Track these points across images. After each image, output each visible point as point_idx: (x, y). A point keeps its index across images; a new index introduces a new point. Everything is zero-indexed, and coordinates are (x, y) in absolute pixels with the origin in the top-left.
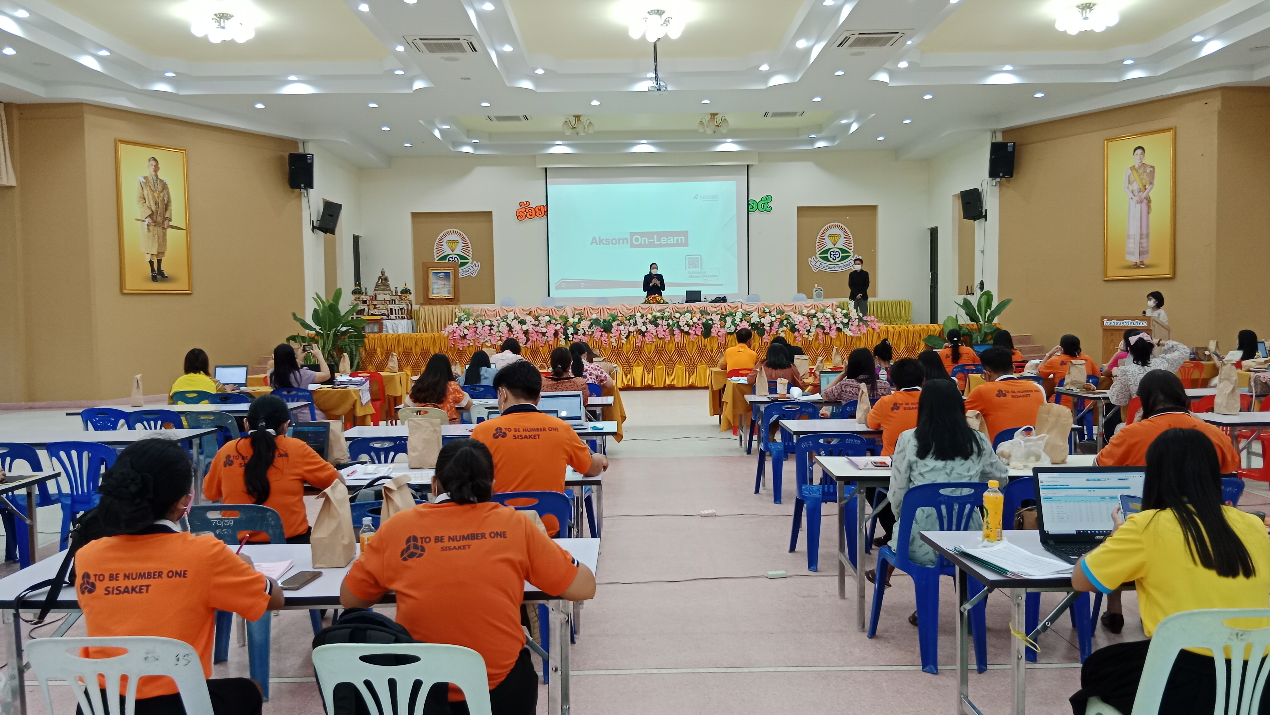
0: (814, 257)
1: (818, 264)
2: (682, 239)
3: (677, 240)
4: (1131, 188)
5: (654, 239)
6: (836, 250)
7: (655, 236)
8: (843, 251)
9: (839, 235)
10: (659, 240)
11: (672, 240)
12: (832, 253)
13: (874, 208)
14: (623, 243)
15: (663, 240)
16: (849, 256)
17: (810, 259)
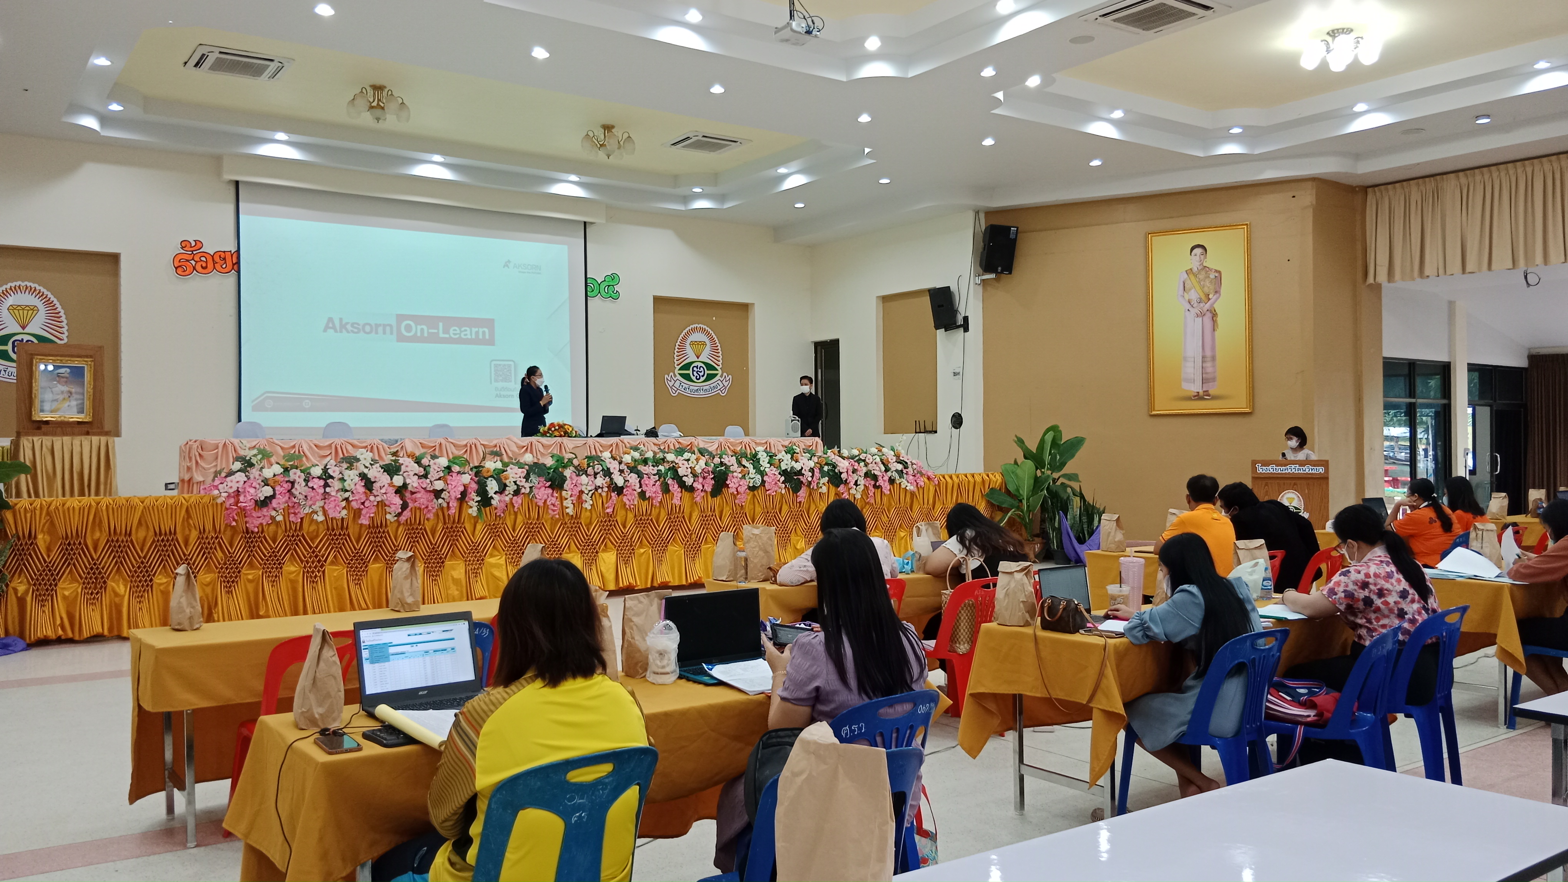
0: (672, 374)
1: (677, 384)
2: (484, 333)
3: (477, 333)
4: (1187, 297)
5: (438, 329)
6: (700, 364)
7: (441, 324)
8: (709, 367)
9: (704, 344)
10: (446, 331)
11: (468, 332)
12: (695, 369)
13: (745, 308)
14: (384, 333)
15: (454, 331)
16: (716, 375)
17: (666, 376)
